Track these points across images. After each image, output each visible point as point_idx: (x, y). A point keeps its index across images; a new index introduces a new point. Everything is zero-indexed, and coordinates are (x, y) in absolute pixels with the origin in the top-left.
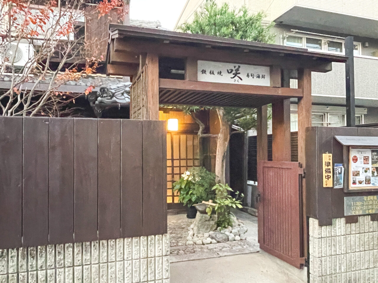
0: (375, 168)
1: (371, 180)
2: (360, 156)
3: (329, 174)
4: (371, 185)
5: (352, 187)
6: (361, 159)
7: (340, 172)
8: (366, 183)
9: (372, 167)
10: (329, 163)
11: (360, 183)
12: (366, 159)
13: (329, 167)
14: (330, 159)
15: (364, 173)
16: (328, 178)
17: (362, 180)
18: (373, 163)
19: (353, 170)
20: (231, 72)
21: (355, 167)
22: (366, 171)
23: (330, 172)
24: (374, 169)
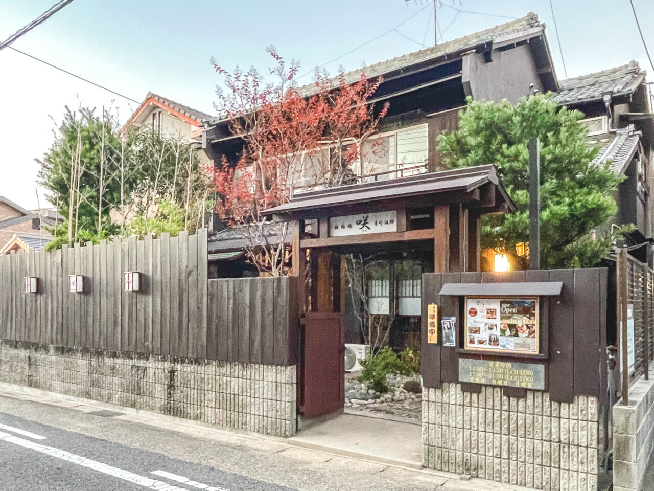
0: (506, 325)
1: (500, 341)
2: (482, 308)
3: (433, 329)
4: (499, 347)
5: (468, 346)
6: (482, 312)
7: (449, 326)
8: (490, 344)
9: (502, 324)
10: (434, 315)
11: (481, 342)
12: (491, 312)
13: (434, 320)
14: (434, 311)
15: (488, 330)
16: (432, 333)
17: (484, 340)
18: (502, 318)
19: (470, 326)
20: (360, 223)
21: (473, 322)
22: (491, 329)
23: (434, 326)
24: (504, 327)
